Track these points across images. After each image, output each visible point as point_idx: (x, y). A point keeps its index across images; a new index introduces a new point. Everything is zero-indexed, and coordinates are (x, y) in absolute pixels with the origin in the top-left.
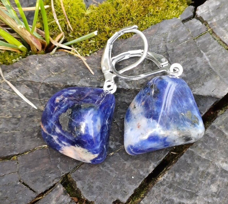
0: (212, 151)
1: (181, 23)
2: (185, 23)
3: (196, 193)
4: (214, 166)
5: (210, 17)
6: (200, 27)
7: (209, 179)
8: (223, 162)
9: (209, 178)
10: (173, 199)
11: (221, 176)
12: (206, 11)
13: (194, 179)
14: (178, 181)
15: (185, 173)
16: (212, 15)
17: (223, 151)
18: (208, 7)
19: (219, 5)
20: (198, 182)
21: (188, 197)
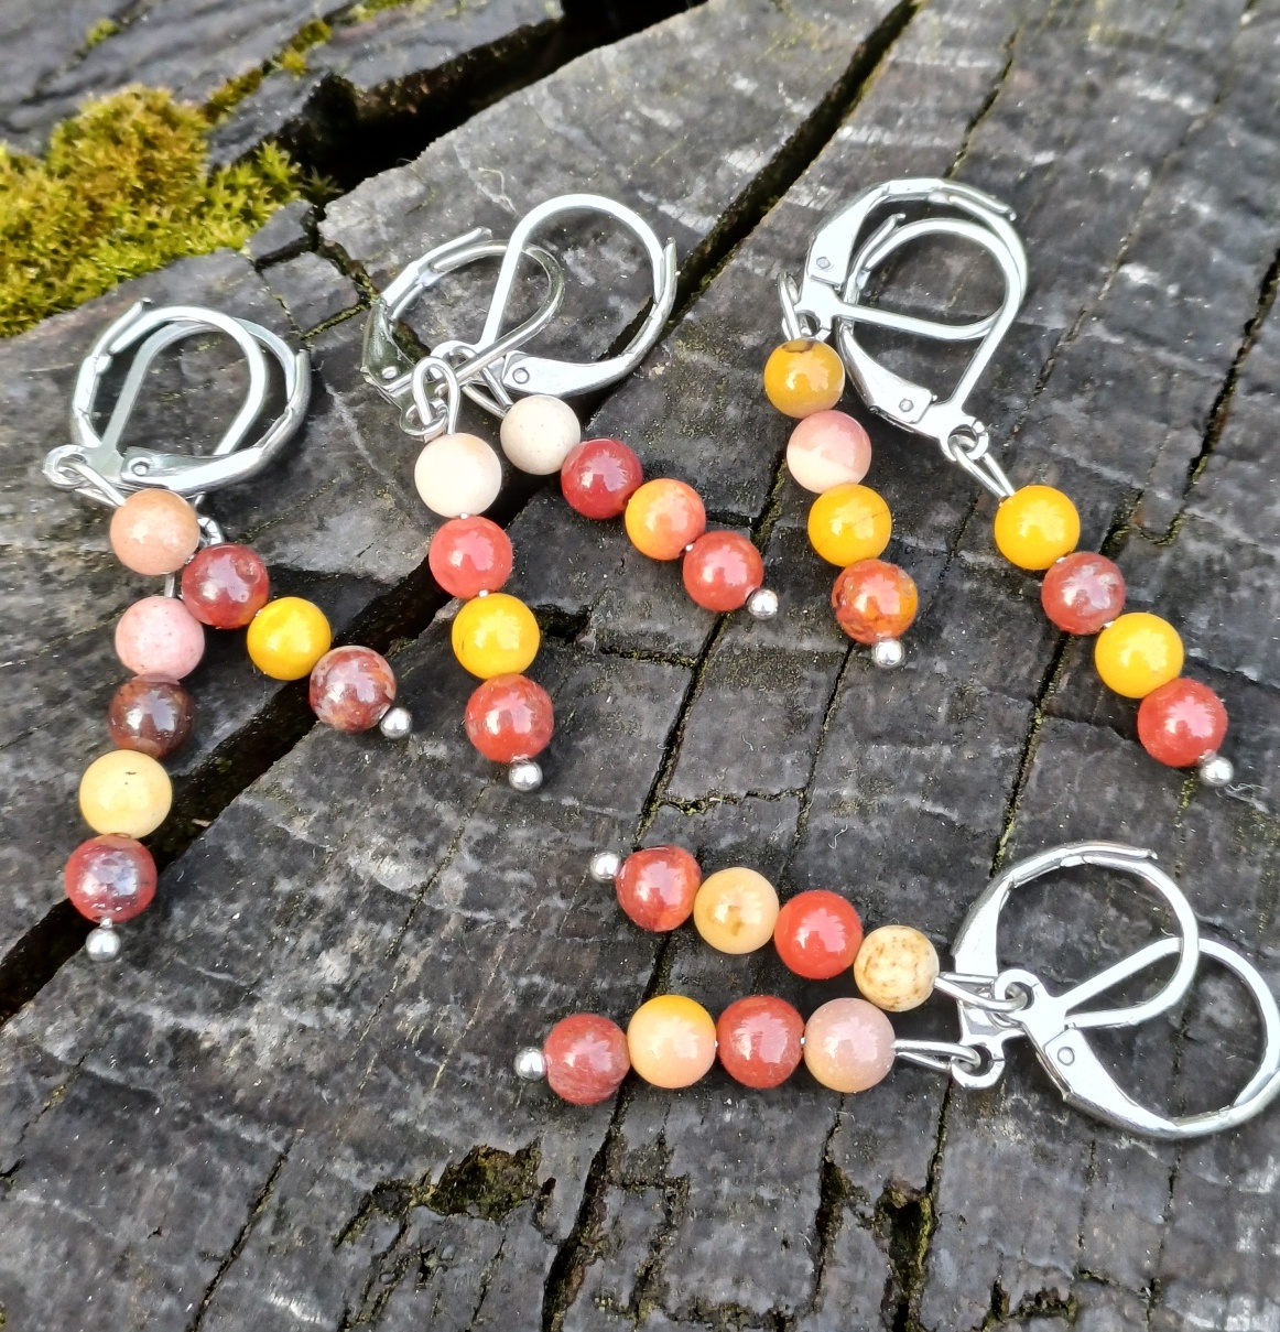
0: (340, 812)
1: (251, 272)
2: (267, 273)
3: (253, 986)
4: (343, 875)
5: (376, 246)
6: (332, 290)
7: (316, 929)
8: (381, 854)
9: (317, 922)
10: (149, 1013)
11: (370, 917)
12: (360, 222)
13: (250, 929)
14: (180, 936)
15: (215, 901)
16: (384, 237)
17: (385, 808)
18: (371, 205)
19: (421, 197)
20: (265, 942)
21: (215, 1004)
